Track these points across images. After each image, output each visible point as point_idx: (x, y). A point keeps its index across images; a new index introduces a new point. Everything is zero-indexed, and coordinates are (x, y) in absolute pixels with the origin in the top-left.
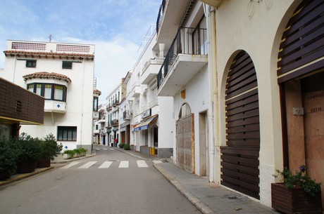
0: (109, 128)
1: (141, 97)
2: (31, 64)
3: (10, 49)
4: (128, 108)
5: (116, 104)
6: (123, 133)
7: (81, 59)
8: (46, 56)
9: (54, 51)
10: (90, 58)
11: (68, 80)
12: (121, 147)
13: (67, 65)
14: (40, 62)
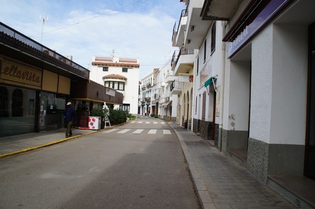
0: (143, 102)
2: (105, 69)
3: (94, 61)
4: (157, 92)
5: (149, 86)
6: (153, 107)
7: (132, 66)
8: (114, 65)
9: (118, 62)
10: (137, 66)
11: (126, 79)
12: (152, 116)
13: (125, 70)
14: (110, 68)
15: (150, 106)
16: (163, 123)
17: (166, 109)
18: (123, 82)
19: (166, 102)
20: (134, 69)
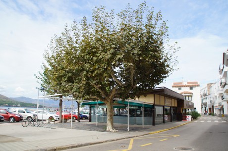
1: (217, 97)
2: (180, 89)
3: (173, 85)
4: (212, 99)
5: (205, 95)
6: (210, 109)
7: (195, 86)
8: (184, 86)
9: (187, 84)
10: (198, 86)
13: (191, 89)
14: (182, 88)
15: (208, 108)
16: (219, 118)
17: (220, 110)
18: (191, 95)
19: (220, 105)
20: (197, 87)
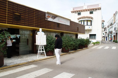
2: (79, 14)
3: (72, 10)
5: (111, 24)
6: (114, 36)
7: (96, 9)
8: (84, 11)
9: (86, 9)
10: (100, 9)
11: (92, 18)
12: (114, 41)
13: (91, 13)
14: (82, 13)
15: (112, 36)
20: (97, 11)
